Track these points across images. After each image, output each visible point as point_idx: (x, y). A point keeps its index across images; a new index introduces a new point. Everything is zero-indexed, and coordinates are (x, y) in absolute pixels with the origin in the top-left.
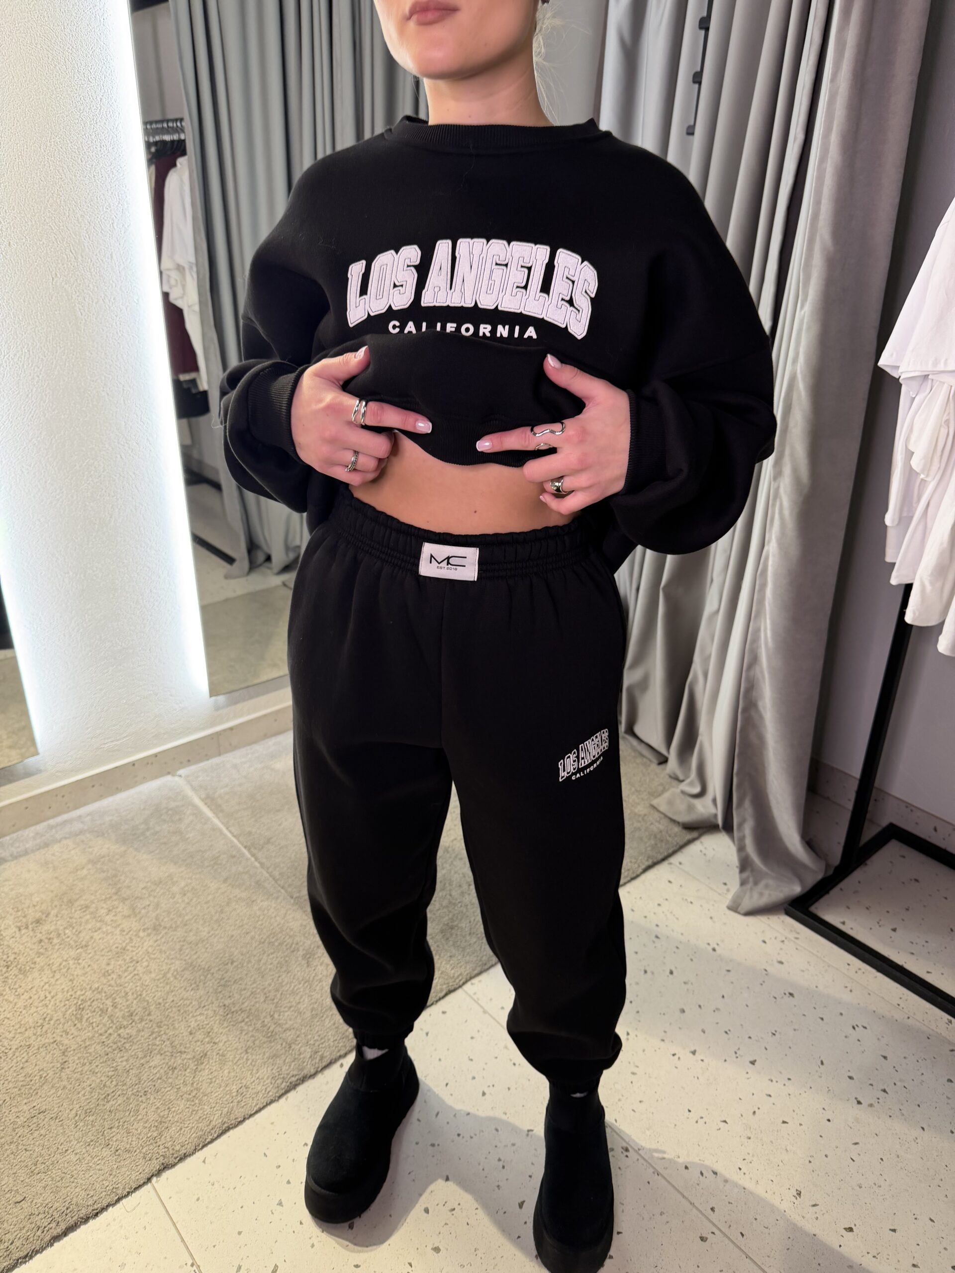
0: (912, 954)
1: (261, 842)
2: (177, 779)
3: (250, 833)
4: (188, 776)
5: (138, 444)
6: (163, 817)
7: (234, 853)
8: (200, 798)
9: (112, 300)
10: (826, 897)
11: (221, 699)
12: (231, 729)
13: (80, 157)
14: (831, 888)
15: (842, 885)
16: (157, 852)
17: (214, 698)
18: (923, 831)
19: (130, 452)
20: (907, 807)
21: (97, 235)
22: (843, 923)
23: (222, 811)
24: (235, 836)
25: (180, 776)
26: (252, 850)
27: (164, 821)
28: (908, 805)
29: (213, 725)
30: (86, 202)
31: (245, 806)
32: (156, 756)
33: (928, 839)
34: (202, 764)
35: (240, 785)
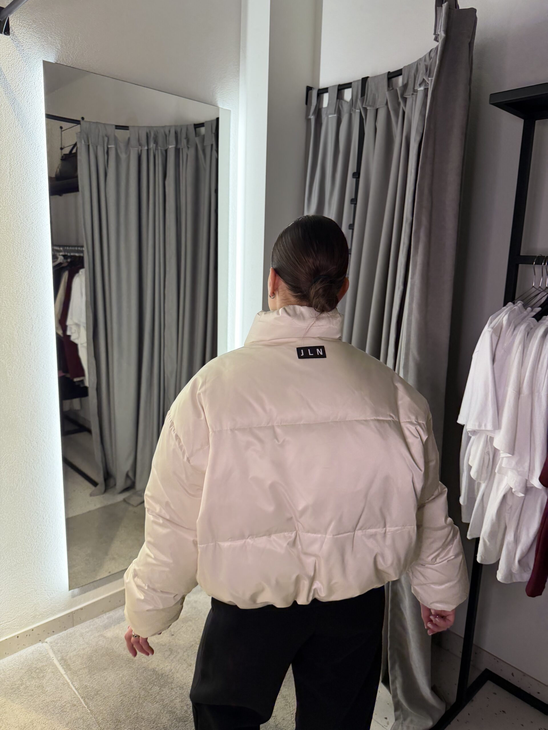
1: (93, 694)
2: (44, 644)
3: (86, 686)
4: (51, 643)
5: (37, 443)
6: (32, 674)
7: (75, 703)
8: (57, 659)
9: (29, 366)
10: (449, 727)
11: (76, 591)
12: (81, 609)
13: (17, 295)
14: (451, 720)
15: (458, 717)
16: (25, 702)
17: (72, 590)
18: (506, 675)
19: (32, 447)
20: (495, 659)
21: (23, 333)
23: (70, 669)
24: (76, 689)
25: (46, 642)
26: (86, 699)
27: (33, 678)
29: (71, 607)
30: (18, 317)
31: (85, 666)
32: (33, 630)
33: (509, 681)
34: (61, 634)
35: (84, 649)
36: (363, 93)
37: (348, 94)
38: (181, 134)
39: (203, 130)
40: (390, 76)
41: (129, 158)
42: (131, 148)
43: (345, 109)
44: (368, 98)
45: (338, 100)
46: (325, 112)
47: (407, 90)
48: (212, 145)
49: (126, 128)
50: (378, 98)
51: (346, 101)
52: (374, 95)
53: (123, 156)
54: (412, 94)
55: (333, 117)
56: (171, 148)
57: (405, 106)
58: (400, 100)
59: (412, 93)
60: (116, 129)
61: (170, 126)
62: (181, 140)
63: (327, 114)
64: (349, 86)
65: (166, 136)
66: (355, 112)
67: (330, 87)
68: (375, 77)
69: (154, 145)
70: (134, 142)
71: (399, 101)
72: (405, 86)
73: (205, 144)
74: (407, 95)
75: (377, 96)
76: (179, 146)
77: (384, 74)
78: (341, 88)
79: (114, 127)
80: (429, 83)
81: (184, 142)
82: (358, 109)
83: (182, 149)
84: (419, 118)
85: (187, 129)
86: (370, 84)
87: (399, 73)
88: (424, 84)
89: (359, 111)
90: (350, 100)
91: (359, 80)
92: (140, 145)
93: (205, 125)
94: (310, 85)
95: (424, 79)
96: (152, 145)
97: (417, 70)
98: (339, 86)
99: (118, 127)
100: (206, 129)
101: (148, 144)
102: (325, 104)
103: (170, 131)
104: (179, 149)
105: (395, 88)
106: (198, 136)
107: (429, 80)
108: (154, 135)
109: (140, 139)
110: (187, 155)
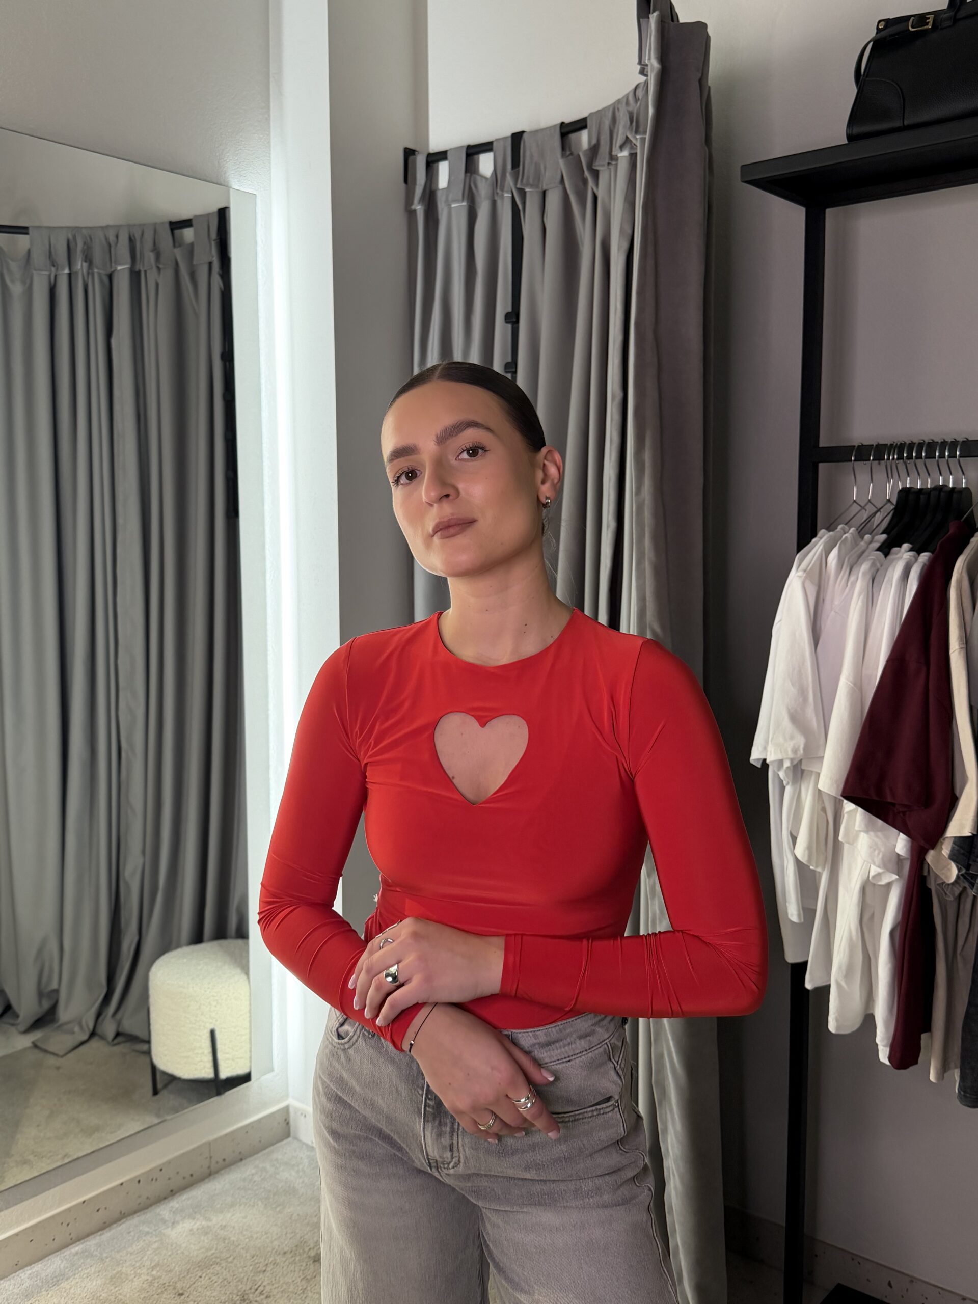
20: (853, 1260)
28: (854, 1257)
33: (885, 1300)
36: (516, 162)
37: (486, 164)
38: (141, 242)
39: (188, 234)
40: (565, 130)
41: (28, 292)
42: (34, 272)
43: (483, 192)
44: (526, 170)
45: (468, 174)
46: (444, 198)
47: (599, 157)
48: (210, 264)
49: (23, 230)
50: (545, 171)
51: (483, 177)
52: (537, 166)
53: (17, 288)
54: (609, 164)
55: (460, 207)
56: (121, 270)
57: (597, 185)
58: (587, 174)
59: (607, 161)
60: (1, 232)
61: (119, 227)
62: (142, 254)
63: (447, 200)
64: (489, 147)
65: (110, 246)
66: (502, 197)
67: (451, 149)
68: (535, 133)
69: (85, 265)
70: (39, 258)
71: (585, 176)
72: (594, 150)
73: (195, 263)
74: (599, 165)
75: (542, 167)
76: (138, 267)
77: (555, 126)
78: (473, 152)
80: (638, 144)
81: (150, 256)
82: (507, 192)
83: (145, 271)
84: (624, 206)
85: (155, 231)
86: (527, 144)
87: (580, 125)
88: (628, 146)
89: (510, 195)
90: (492, 174)
91: (505, 138)
92: (54, 264)
93: (194, 222)
94: (411, 146)
95: (627, 137)
96: (80, 265)
97: (614, 120)
98: (469, 147)
99: (5, 229)
100: (196, 233)
101: (70, 262)
102: (443, 181)
103: (117, 237)
104: (139, 273)
105: (575, 153)
106: (180, 246)
107: (637, 140)
108: (85, 243)
109: (53, 252)
110: (157, 285)
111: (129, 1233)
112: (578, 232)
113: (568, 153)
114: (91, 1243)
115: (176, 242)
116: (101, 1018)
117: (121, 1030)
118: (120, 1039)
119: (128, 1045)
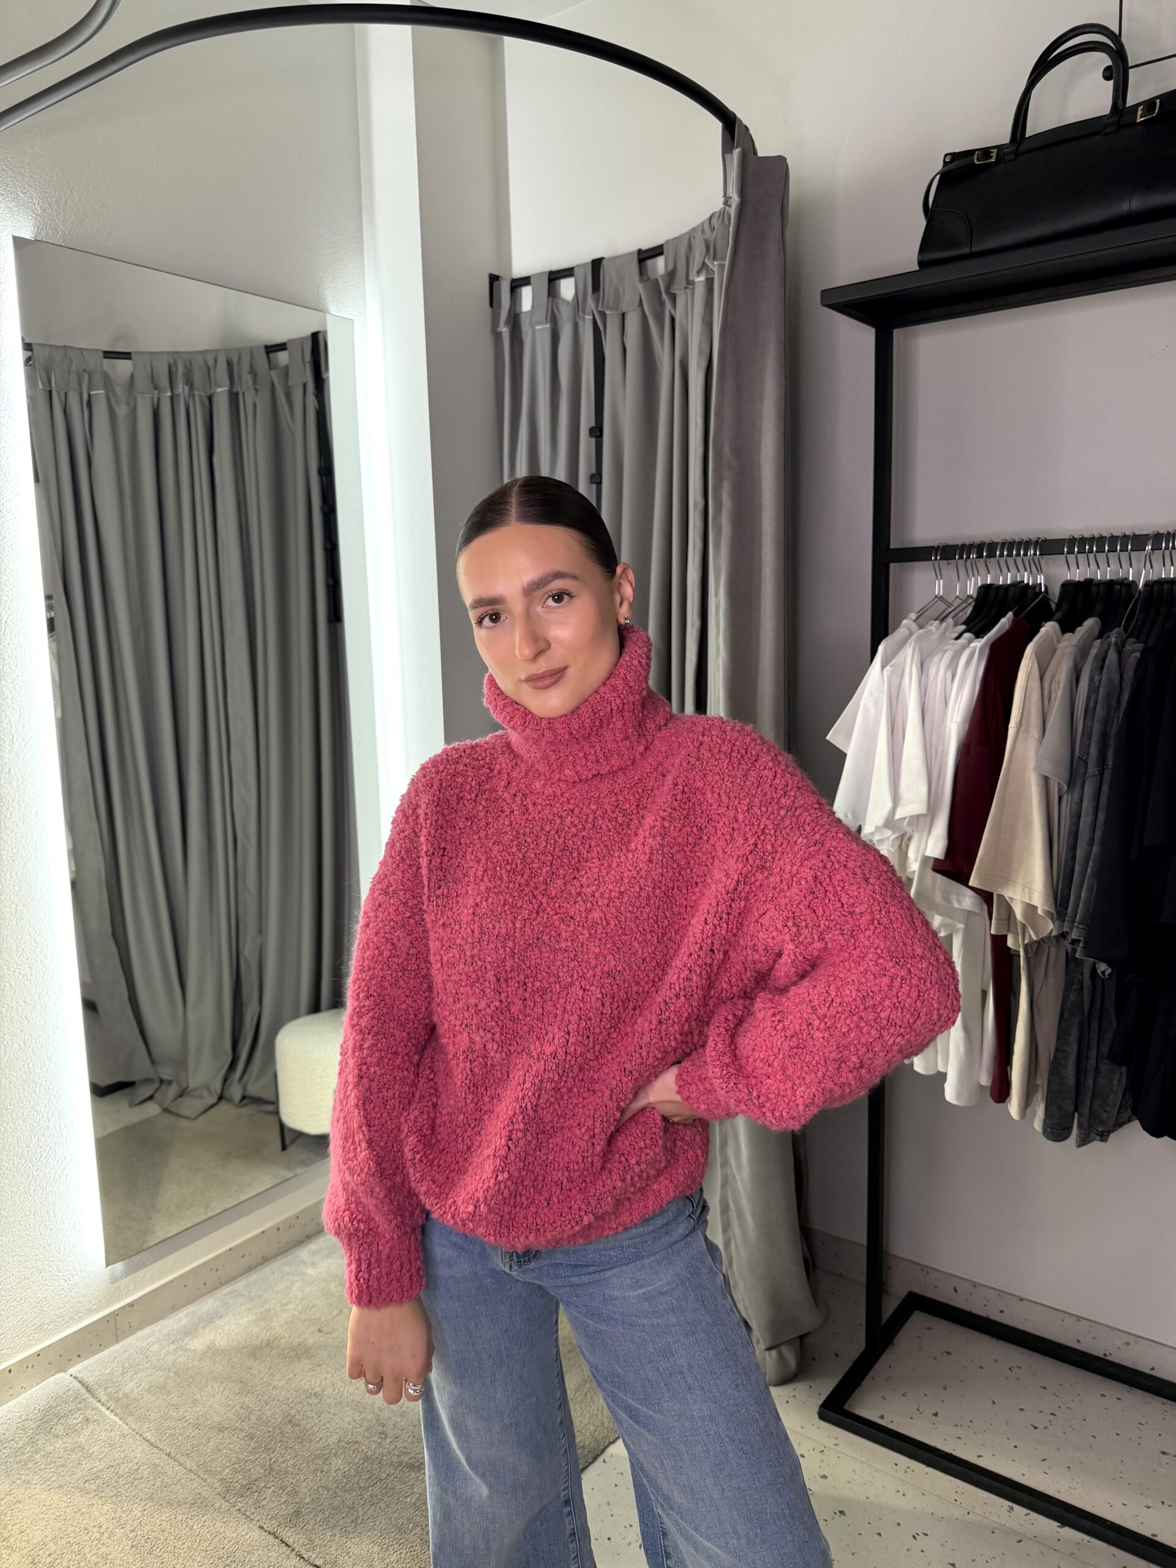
0: (960, 1438)
4: (79, 1373)
5: (30, 968)
9: (8, 815)
10: (859, 1390)
11: (119, 1267)
12: (131, 1305)
14: (863, 1379)
15: (872, 1373)
17: (111, 1266)
19: (21, 978)
20: (922, 1270)
22: (882, 1417)
28: (923, 1267)
29: (109, 1304)
32: (38, 1355)
34: (96, 1357)
36: (596, 287)
37: (567, 288)
38: (239, 366)
39: (282, 357)
40: (642, 257)
41: (133, 413)
42: (138, 396)
43: (565, 315)
44: (606, 294)
45: (551, 299)
46: (528, 320)
47: (676, 281)
48: (305, 385)
49: (126, 356)
50: (624, 295)
51: (565, 301)
52: (616, 290)
53: (122, 411)
54: (685, 288)
55: (543, 329)
56: (220, 392)
57: (675, 308)
58: (664, 296)
59: (684, 285)
60: (105, 357)
61: (217, 351)
62: (240, 377)
63: (531, 323)
64: (570, 273)
65: (209, 369)
66: (584, 320)
67: (534, 275)
68: (614, 259)
69: (187, 388)
70: (142, 383)
71: (663, 299)
72: (671, 275)
73: (290, 384)
74: (676, 290)
75: (621, 290)
76: (236, 388)
77: (632, 253)
78: (554, 277)
79: (101, 354)
80: (716, 269)
81: (248, 379)
82: (588, 315)
83: (243, 393)
84: (702, 329)
85: (252, 356)
86: (607, 270)
87: (657, 251)
88: (705, 271)
89: (591, 317)
90: (573, 298)
91: (585, 265)
92: (156, 387)
93: (288, 346)
94: (496, 273)
95: (704, 263)
96: (181, 389)
97: (690, 247)
98: (551, 273)
99: (109, 355)
100: (290, 356)
101: (172, 385)
102: (526, 305)
103: (216, 361)
104: (237, 394)
105: (652, 278)
106: (275, 368)
107: (714, 266)
108: (185, 367)
109: (155, 375)
110: (255, 405)
111: (273, 1273)
112: (656, 352)
113: (645, 278)
114: (240, 1285)
115: (271, 365)
116: (228, 1083)
117: (247, 1094)
118: (245, 1102)
119: (253, 1106)
